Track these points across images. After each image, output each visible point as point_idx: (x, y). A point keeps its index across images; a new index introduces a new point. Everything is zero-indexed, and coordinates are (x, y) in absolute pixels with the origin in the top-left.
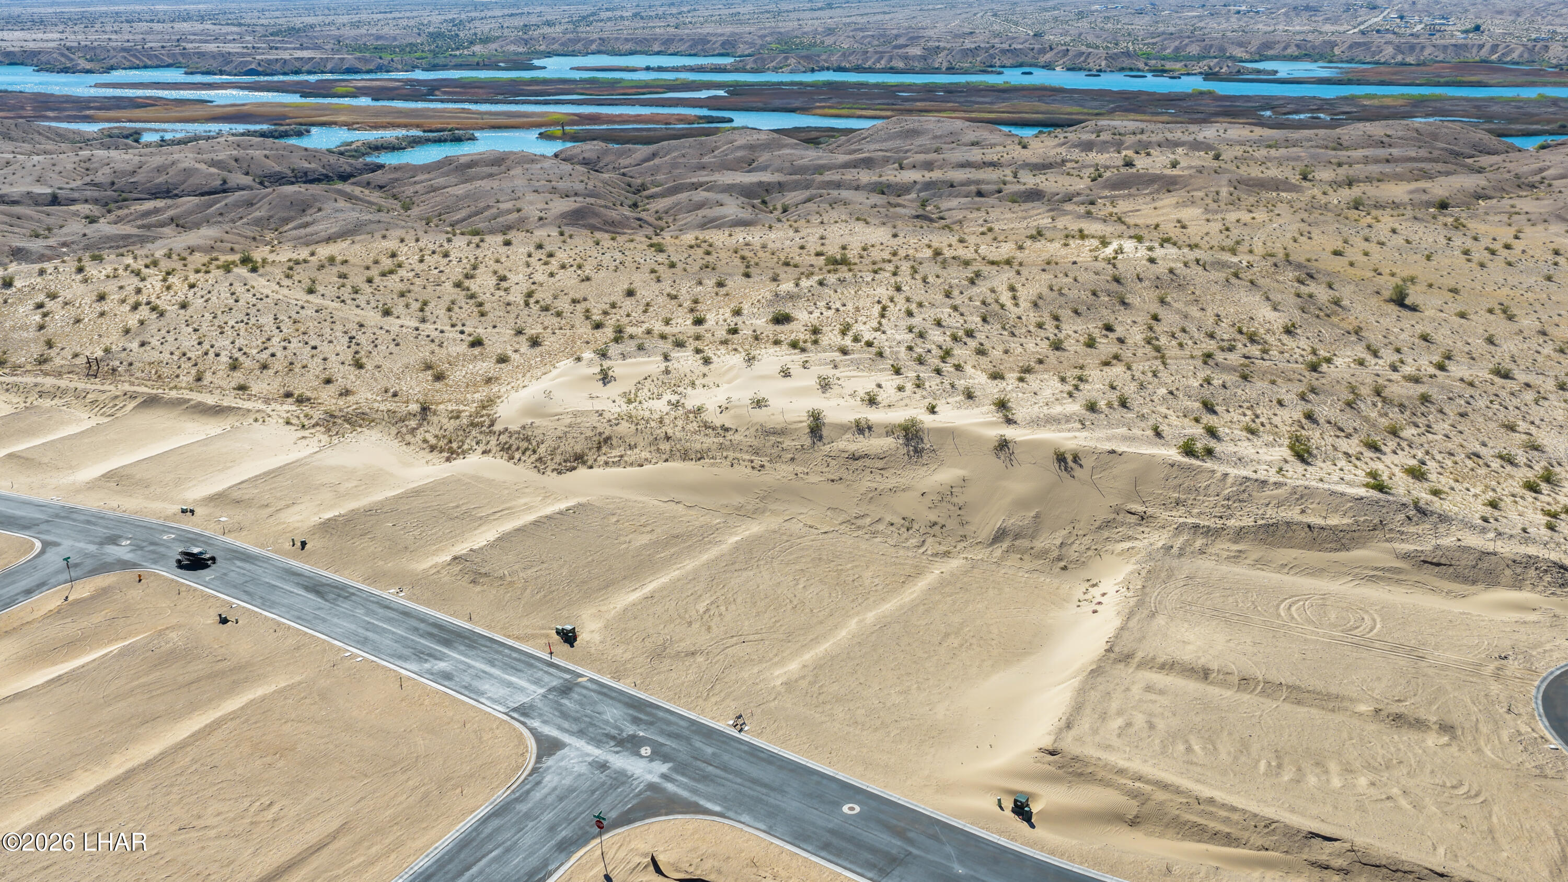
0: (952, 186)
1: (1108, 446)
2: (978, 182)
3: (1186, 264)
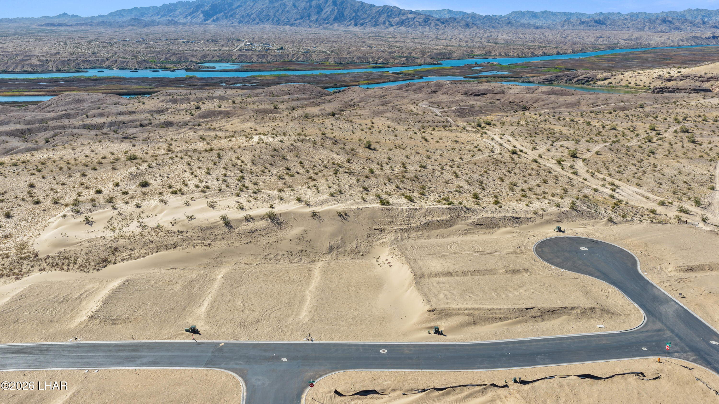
0: (124, 123)
1: (355, 207)
2: (136, 121)
3: (295, 141)
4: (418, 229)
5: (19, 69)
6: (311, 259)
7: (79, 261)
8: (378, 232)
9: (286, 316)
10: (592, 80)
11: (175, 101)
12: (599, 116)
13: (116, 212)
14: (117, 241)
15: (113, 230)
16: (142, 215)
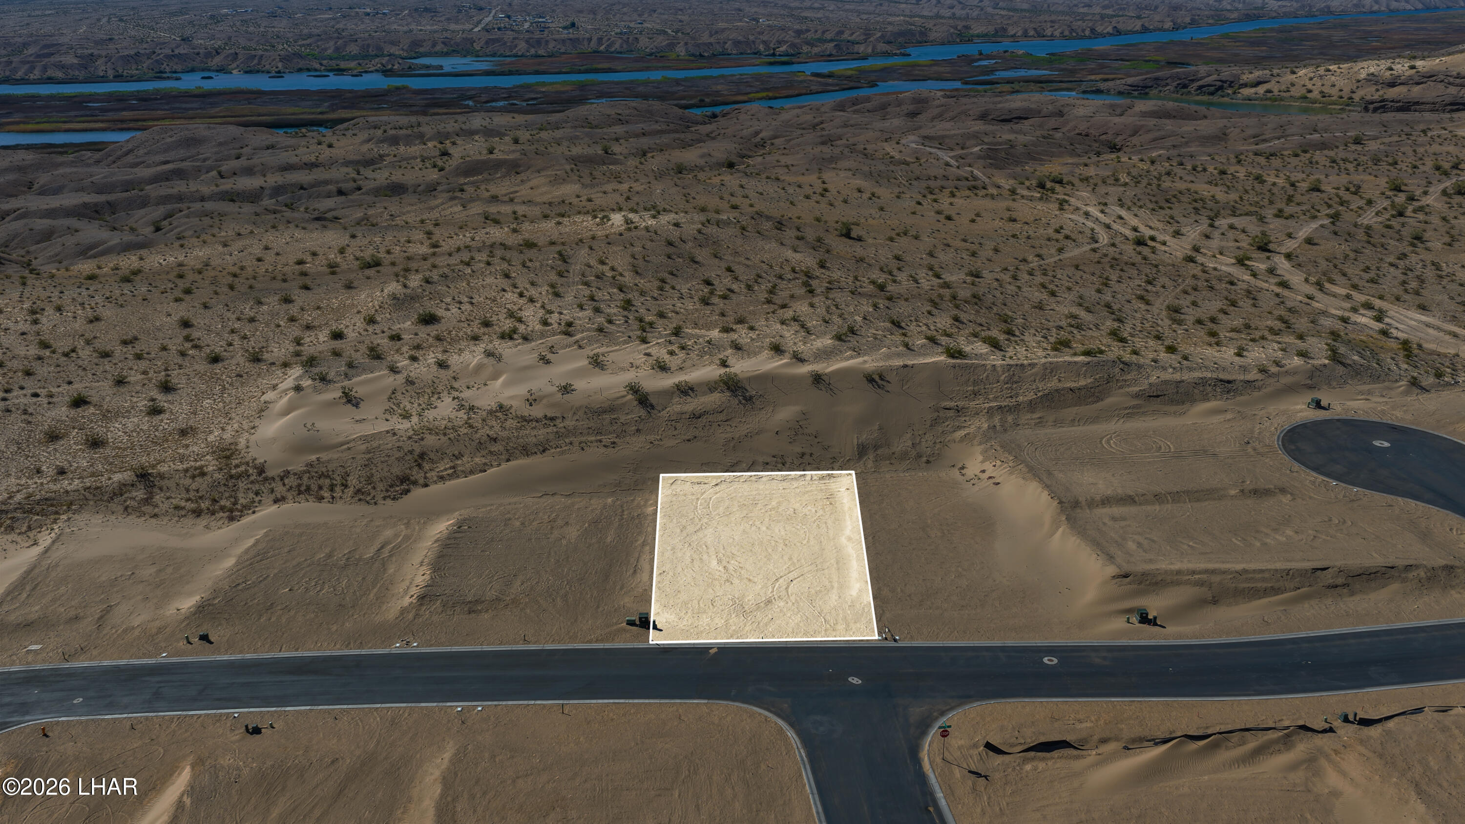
0: (302, 188)
3: (703, 224)
4: (1032, 406)
5: (36, 74)
7: (353, 481)
8: (951, 413)
9: (820, 591)
10: (1230, 86)
11: (394, 141)
12: (1276, 162)
13: (400, 378)
14: (422, 439)
15: (406, 416)
16: (456, 385)
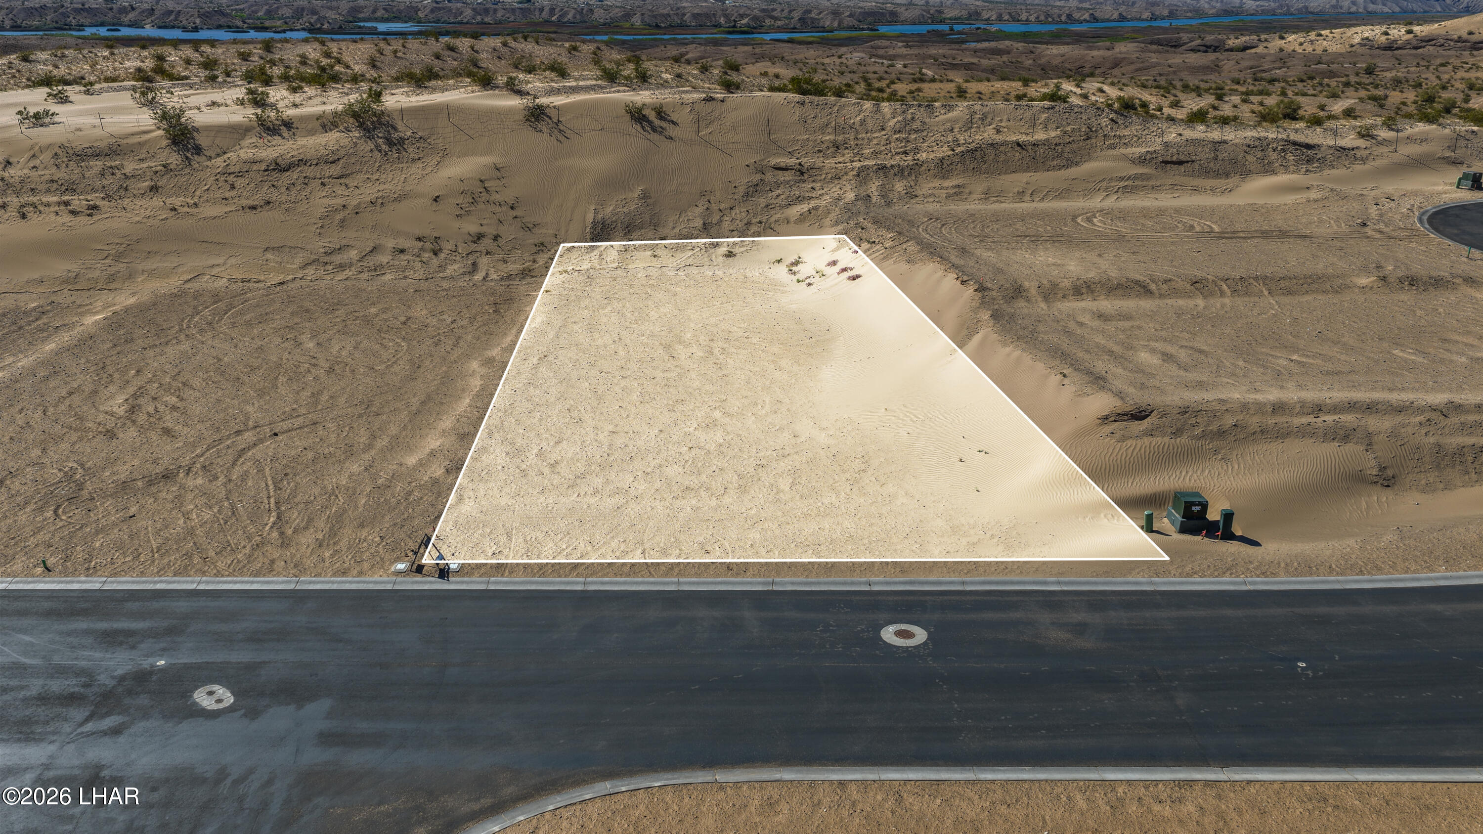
1: (698, 95)
4: (943, 168)
6: (514, 267)
8: (788, 176)
9: (328, 456)
